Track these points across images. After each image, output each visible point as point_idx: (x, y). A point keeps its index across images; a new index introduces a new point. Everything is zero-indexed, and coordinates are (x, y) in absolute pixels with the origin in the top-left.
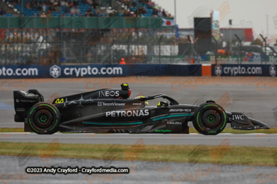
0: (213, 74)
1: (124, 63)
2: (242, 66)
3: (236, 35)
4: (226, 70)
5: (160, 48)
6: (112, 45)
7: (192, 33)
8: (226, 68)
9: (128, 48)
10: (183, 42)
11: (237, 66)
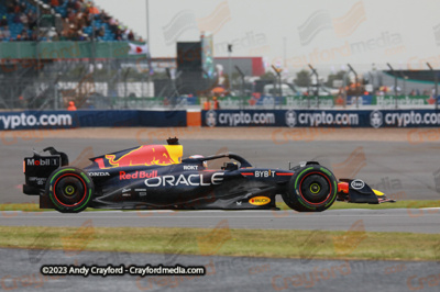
0: (204, 123)
1: (74, 108)
2: (245, 111)
3: (237, 68)
4: (223, 118)
5: (126, 86)
6: (56, 82)
7: (174, 65)
8: (222, 115)
9: (80, 86)
10: (160, 78)
11: (238, 112)
